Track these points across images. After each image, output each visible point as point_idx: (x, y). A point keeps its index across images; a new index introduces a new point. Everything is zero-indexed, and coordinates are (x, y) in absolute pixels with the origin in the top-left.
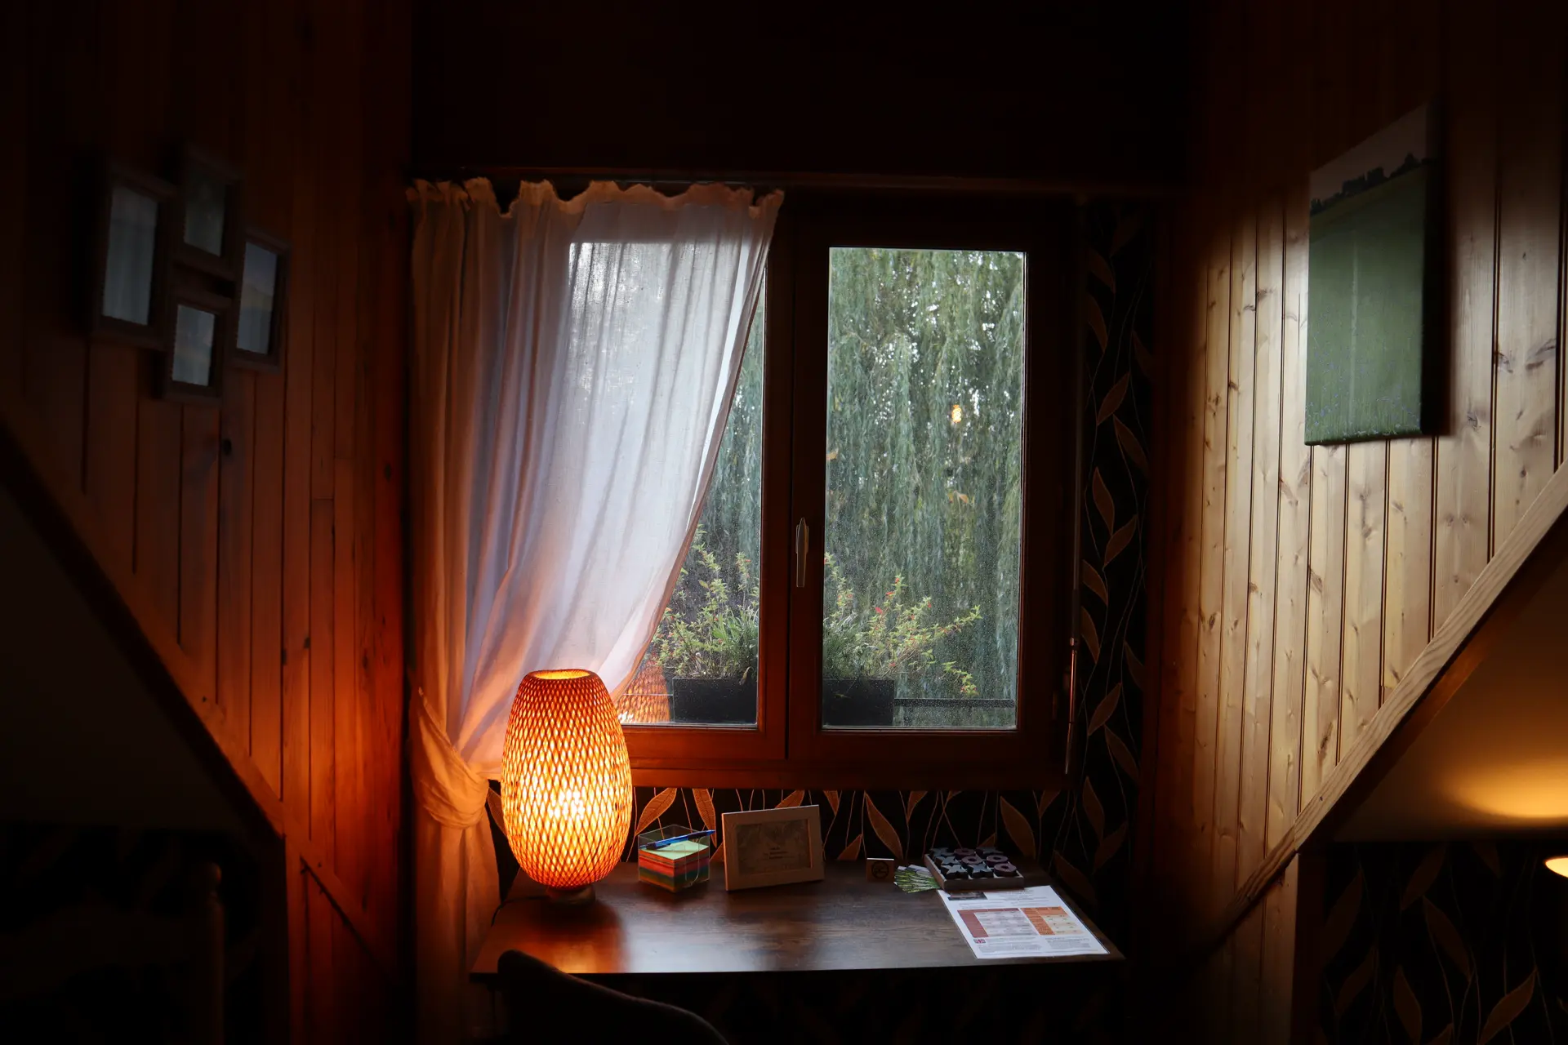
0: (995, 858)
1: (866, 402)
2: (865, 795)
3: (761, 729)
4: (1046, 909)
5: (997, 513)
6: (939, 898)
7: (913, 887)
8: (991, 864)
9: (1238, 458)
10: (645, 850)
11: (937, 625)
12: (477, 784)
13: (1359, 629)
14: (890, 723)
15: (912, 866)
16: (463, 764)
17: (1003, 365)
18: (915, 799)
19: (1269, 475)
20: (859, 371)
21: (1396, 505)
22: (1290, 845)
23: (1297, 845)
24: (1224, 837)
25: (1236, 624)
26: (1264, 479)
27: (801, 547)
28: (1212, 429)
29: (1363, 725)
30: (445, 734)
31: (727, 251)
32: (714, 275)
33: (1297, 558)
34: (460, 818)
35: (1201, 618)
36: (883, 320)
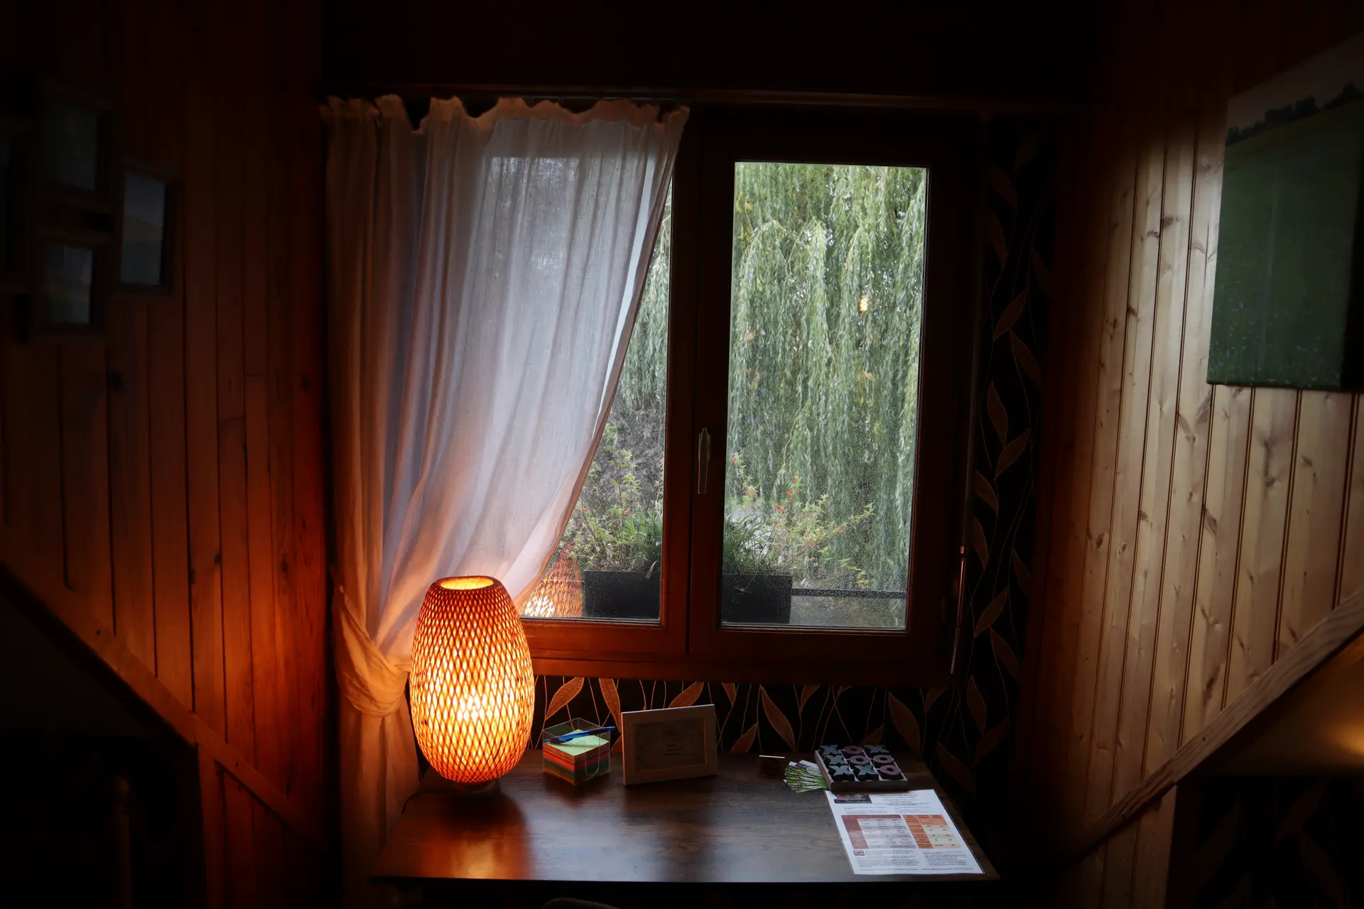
0: (882, 759)
1: (785, 283)
2: (761, 687)
3: (663, 624)
4: (926, 817)
5: (900, 384)
6: (826, 798)
7: (801, 786)
8: (878, 765)
9: (1134, 384)
10: (549, 744)
11: (833, 522)
12: (395, 675)
13: (1255, 579)
14: (787, 621)
15: (803, 762)
16: (382, 658)
17: (909, 250)
18: (808, 691)
19: (1165, 409)
20: (779, 256)
21: (1305, 459)
22: (1168, 776)
23: (1176, 778)
24: (1101, 750)
25: (1124, 548)
26: (1161, 409)
27: (702, 455)
28: (1109, 352)
29: (1253, 675)
30: (364, 629)
31: (633, 164)
32: (620, 191)
33: (1191, 494)
34: (379, 707)
35: (1089, 535)
36: (802, 208)
